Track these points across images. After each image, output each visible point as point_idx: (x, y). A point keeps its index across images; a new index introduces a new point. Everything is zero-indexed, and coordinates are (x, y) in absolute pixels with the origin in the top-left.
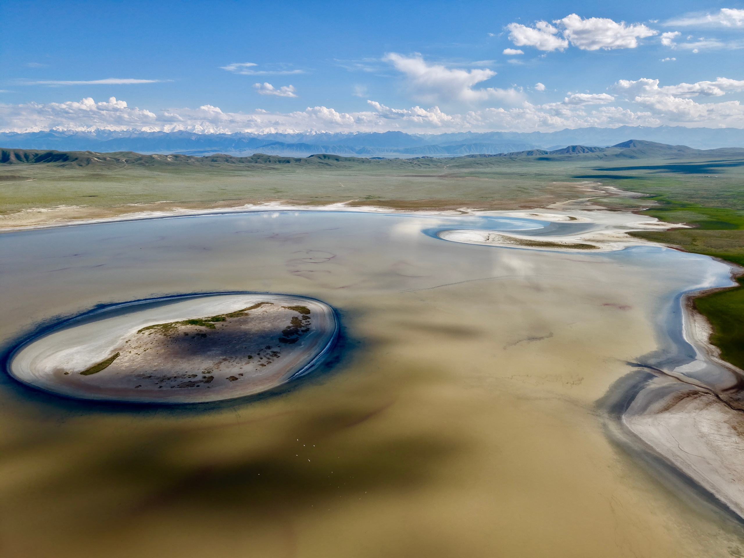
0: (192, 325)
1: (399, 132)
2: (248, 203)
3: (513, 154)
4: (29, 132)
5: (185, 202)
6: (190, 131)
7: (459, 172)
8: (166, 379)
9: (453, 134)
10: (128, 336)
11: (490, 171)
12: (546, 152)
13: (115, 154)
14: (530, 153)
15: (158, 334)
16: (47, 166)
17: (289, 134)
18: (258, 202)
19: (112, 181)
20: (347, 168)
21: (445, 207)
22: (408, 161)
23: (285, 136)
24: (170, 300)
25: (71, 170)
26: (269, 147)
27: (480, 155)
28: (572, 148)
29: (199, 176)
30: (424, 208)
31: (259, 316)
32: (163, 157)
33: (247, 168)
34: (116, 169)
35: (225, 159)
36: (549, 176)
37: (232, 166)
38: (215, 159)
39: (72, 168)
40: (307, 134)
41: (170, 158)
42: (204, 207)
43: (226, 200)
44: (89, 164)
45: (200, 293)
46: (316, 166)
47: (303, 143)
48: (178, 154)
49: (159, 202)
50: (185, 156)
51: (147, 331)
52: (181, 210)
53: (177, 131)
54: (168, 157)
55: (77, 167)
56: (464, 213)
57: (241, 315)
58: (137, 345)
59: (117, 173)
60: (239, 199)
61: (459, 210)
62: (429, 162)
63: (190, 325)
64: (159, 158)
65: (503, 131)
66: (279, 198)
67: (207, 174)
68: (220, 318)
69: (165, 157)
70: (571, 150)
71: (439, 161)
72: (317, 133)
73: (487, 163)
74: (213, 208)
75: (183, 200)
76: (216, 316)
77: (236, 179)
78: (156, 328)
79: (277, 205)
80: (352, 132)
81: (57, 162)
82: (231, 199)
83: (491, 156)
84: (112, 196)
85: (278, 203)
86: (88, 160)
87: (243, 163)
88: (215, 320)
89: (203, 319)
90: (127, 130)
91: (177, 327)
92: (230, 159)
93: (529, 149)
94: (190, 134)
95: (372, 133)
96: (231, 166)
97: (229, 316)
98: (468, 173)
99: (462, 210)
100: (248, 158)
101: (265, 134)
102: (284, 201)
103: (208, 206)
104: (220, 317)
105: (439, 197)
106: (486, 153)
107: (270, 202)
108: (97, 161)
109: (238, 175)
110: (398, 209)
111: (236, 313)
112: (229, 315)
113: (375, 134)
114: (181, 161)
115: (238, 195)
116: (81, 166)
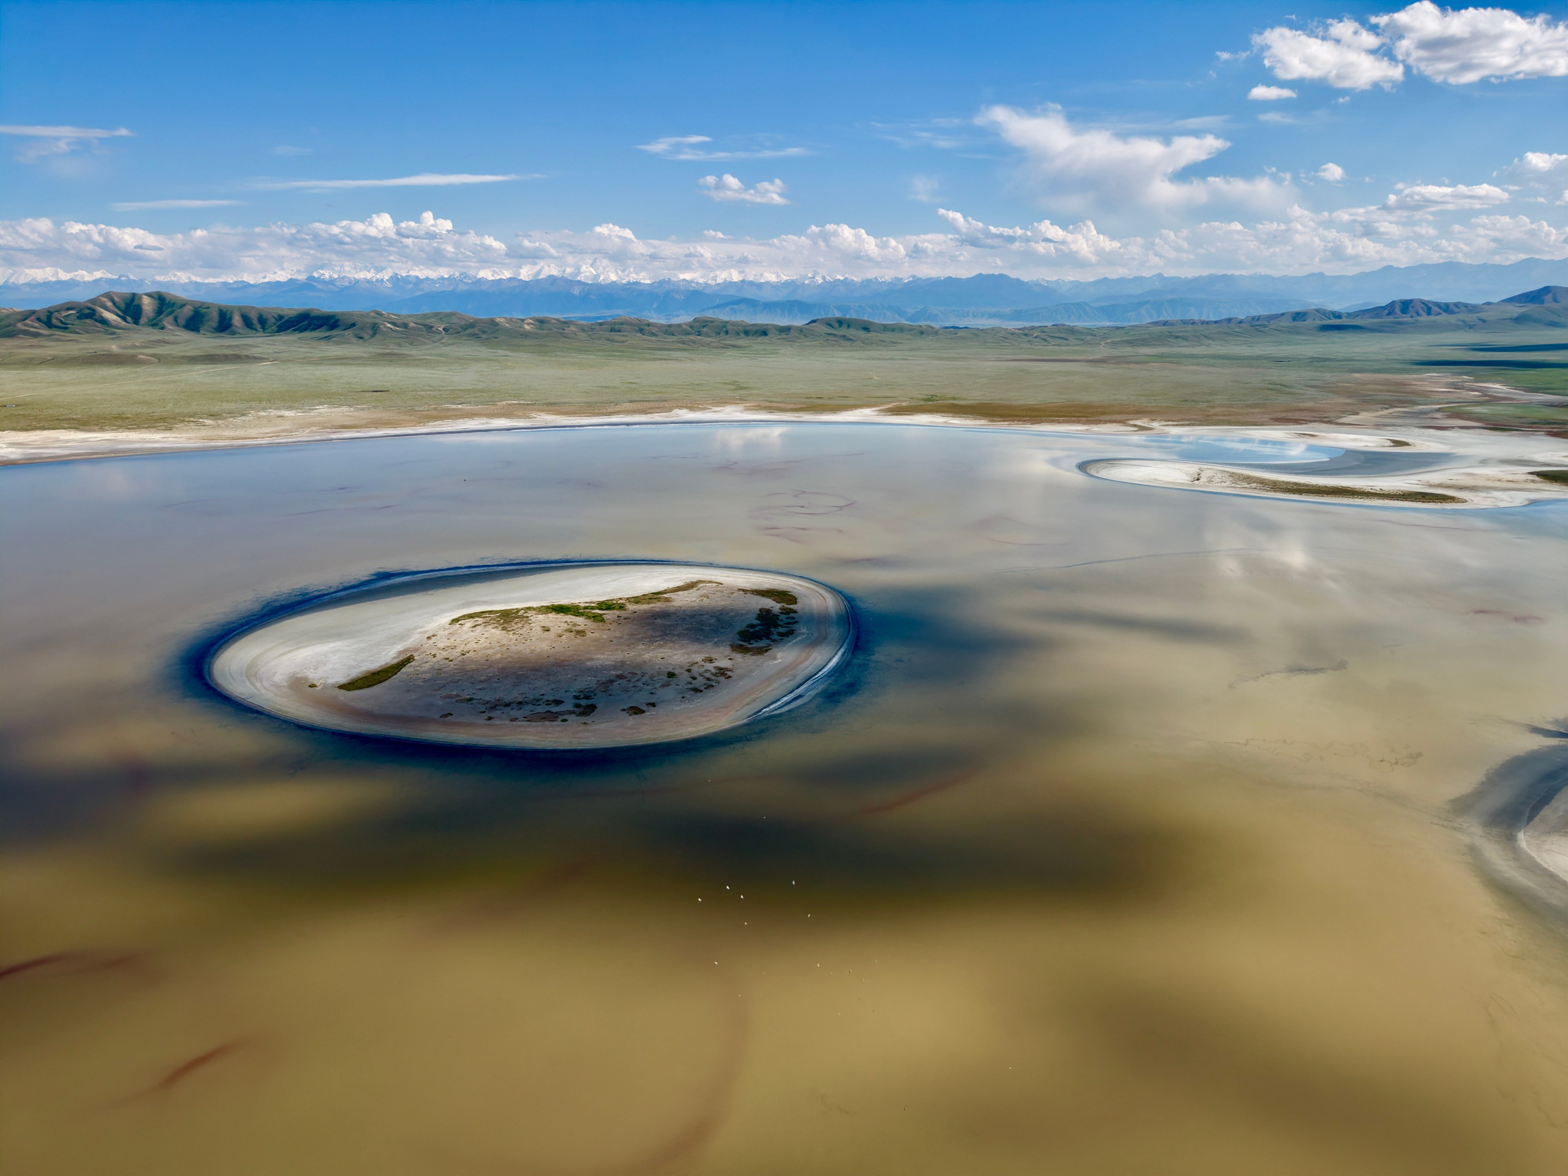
0: (558, 613)
1: (1001, 275)
2: (680, 407)
3: (1258, 320)
4: (270, 280)
5: (556, 404)
6: (569, 278)
7: (1133, 354)
8: (501, 705)
9: (1121, 281)
10: (430, 628)
11: (1205, 353)
12: (1336, 314)
13: (425, 316)
14: (1298, 316)
15: (491, 627)
16: (299, 339)
17: (767, 283)
18: (700, 406)
19: (417, 366)
20: (885, 346)
21: (1102, 418)
22: (1021, 332)
23: (760, 286)
24: (518, 570)
25: (342, 345)
26: (727, 309)
27: (1181, 321)
28: (1401, 304)
29: (584, 358)
30: (1052, 419)
31: (693, 604)
32: (517, 323)
33: (680, 345)
34: (425, 343)
35: (636, 328)
36: (1344, 363)
37: (651, 341)
38: (617, 327)
39: (344, 343)
40: (806, 282)
41: (528, 324)
42: (591, 413)
43: (636, 401)
44: (377, 335)
45: (576, 559)
46: (821, 341)
47: (796, 301)
48: (545, 317)
49: (504, 403)
50: (558, 320)
51: (470, 622)
52: (546, 417)
53: (544, 277)
54: (525, 322)
55: (354, 339)
56: (1142, 428)
57: (656, 601)
58: (449, 644)
59: (426, 352)
60: (663, 401)
61: (1131, 422)
62: (1065, 334)
63: (554, 613)
64: (507, 323)
65: (1237, 273)
66: (742, 400)
67: (599, 355)
68: (614, 604)
69: (520, 321)
70: (1397, 310)
71: (1090, 332)
72: (827, 280)
73: (1197, 337)
74: (610, 414)
75: (552, 401)
76: (607, 600)
77: (657, 365)
78: (487, 617)
79: (736, 411)
80: (901, 277)
81: (317, 330)
82: (645, 399)
83: (1208, 323)
84: (416, 391)
85: (740, 407)
86: (374, 327)
87: (673, 335)
88: (604, 608)
89: (580, 604)
90: (451, 276)
91: (527, 617)
92: (646, 328)
93: (1298, 309)
94: (570, 283)
95: (942, 278)
96: (648, 340)
97: (633, 602)
98: (1153, 356)
99: (1138, 423)
100: (684, 326)
101: (719, 284)
102: (752, 404)
103: (601, 411)
104: (615, 602)
105: (1085, 398)
106: (1196, 318)
107: (724, 406)
108: (391, 329)
109: (662, 357)
110: (995, 419)
111: (647, 597)
112: (632, 600)
113: (950, 282)
114: (551, 329)
115: (660, 393)
116: (361, 338)
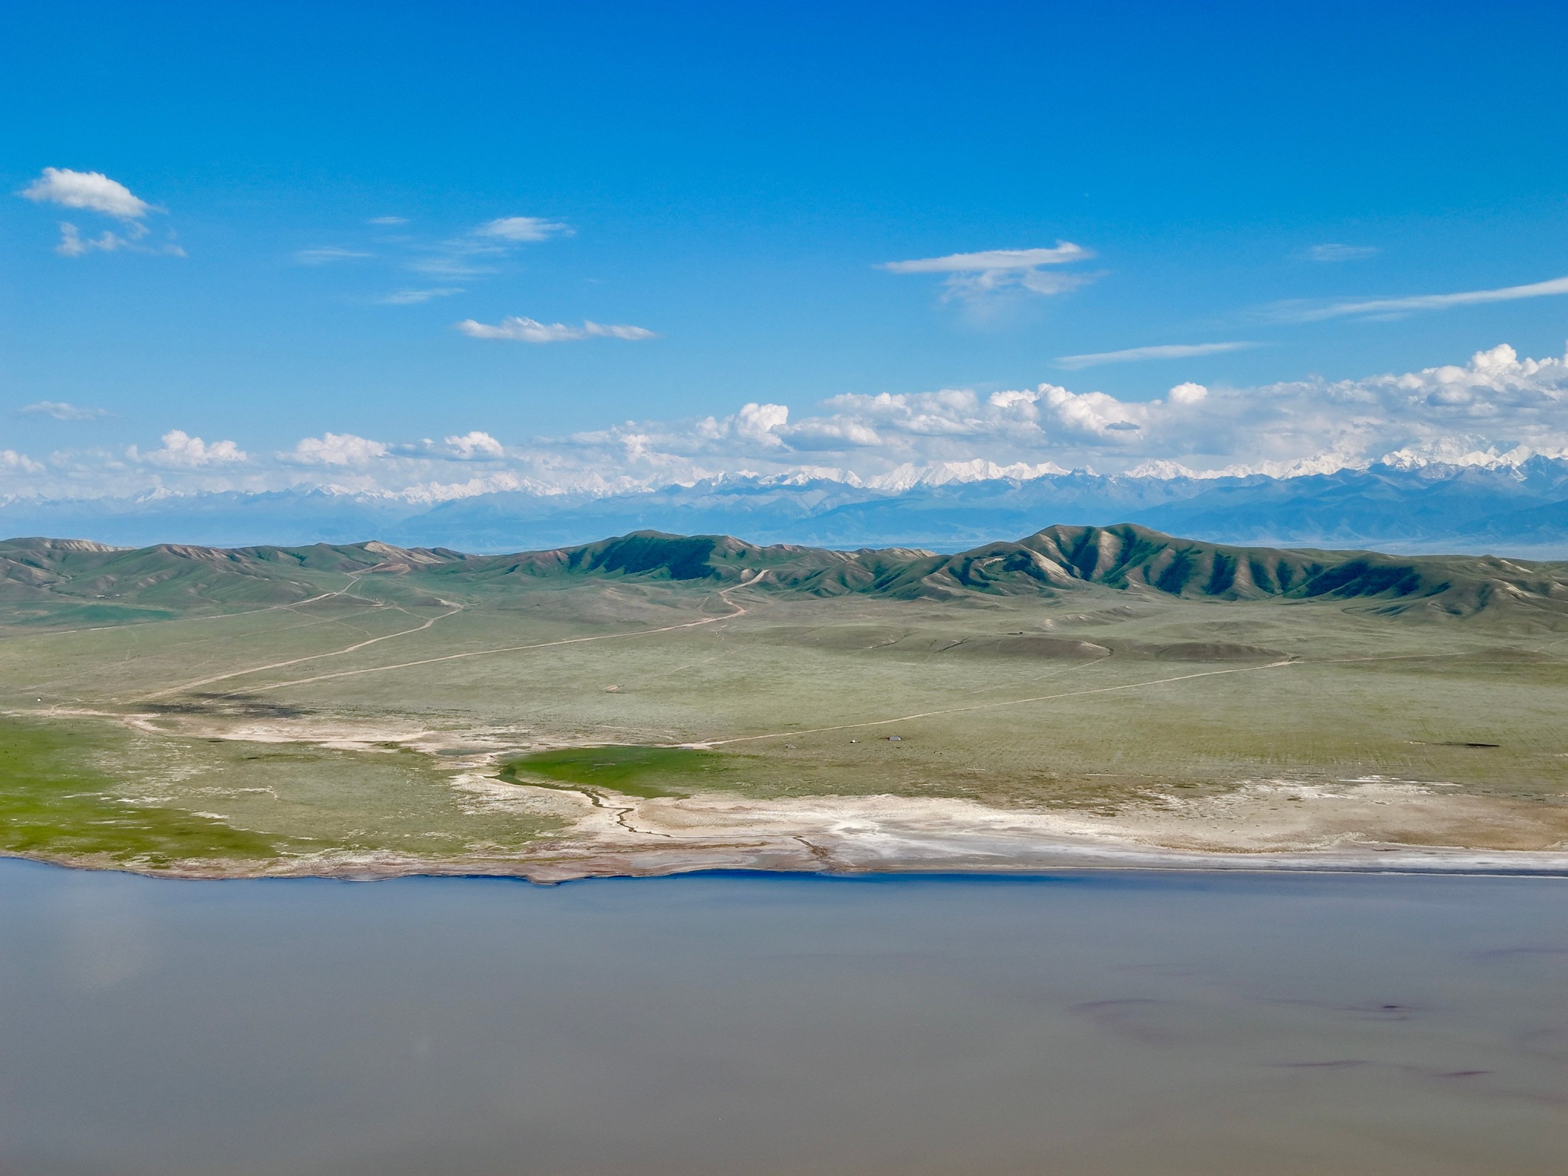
16: (1343, 611)
25: (1420, 628)
39: (1425, 622)
44: (1487, 608)
55: (1442, 616)
81: (1378, 595)
86: (1483, 592)
116: (1457, 613)
